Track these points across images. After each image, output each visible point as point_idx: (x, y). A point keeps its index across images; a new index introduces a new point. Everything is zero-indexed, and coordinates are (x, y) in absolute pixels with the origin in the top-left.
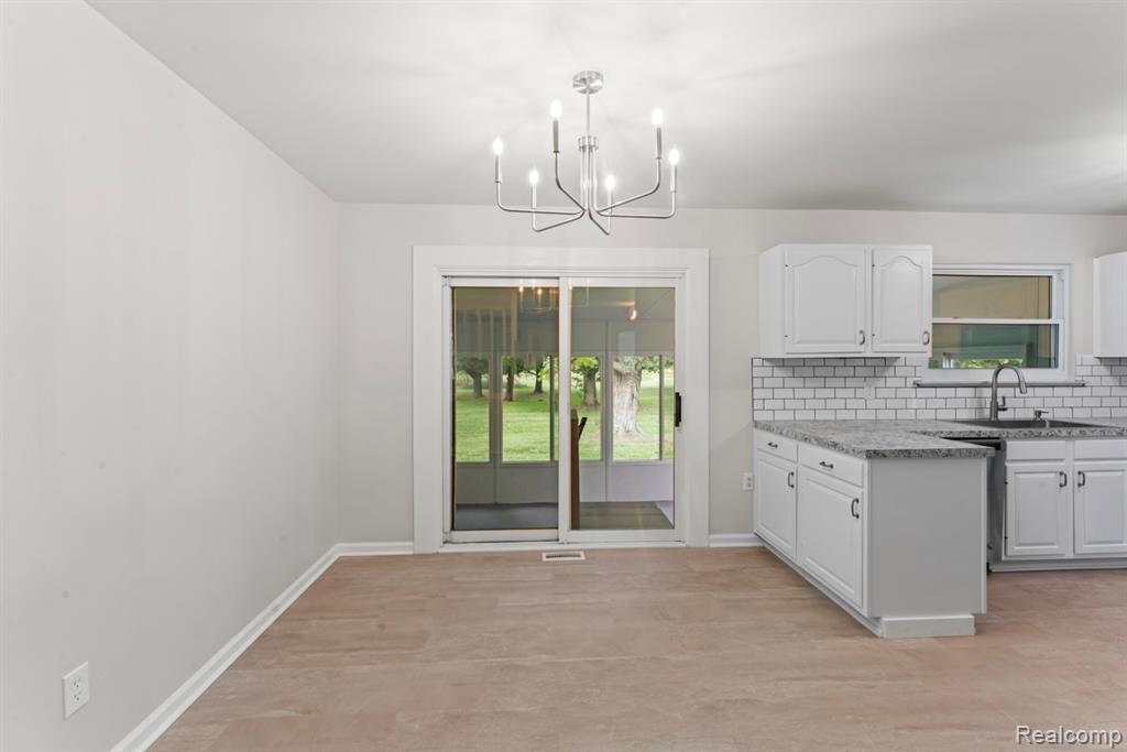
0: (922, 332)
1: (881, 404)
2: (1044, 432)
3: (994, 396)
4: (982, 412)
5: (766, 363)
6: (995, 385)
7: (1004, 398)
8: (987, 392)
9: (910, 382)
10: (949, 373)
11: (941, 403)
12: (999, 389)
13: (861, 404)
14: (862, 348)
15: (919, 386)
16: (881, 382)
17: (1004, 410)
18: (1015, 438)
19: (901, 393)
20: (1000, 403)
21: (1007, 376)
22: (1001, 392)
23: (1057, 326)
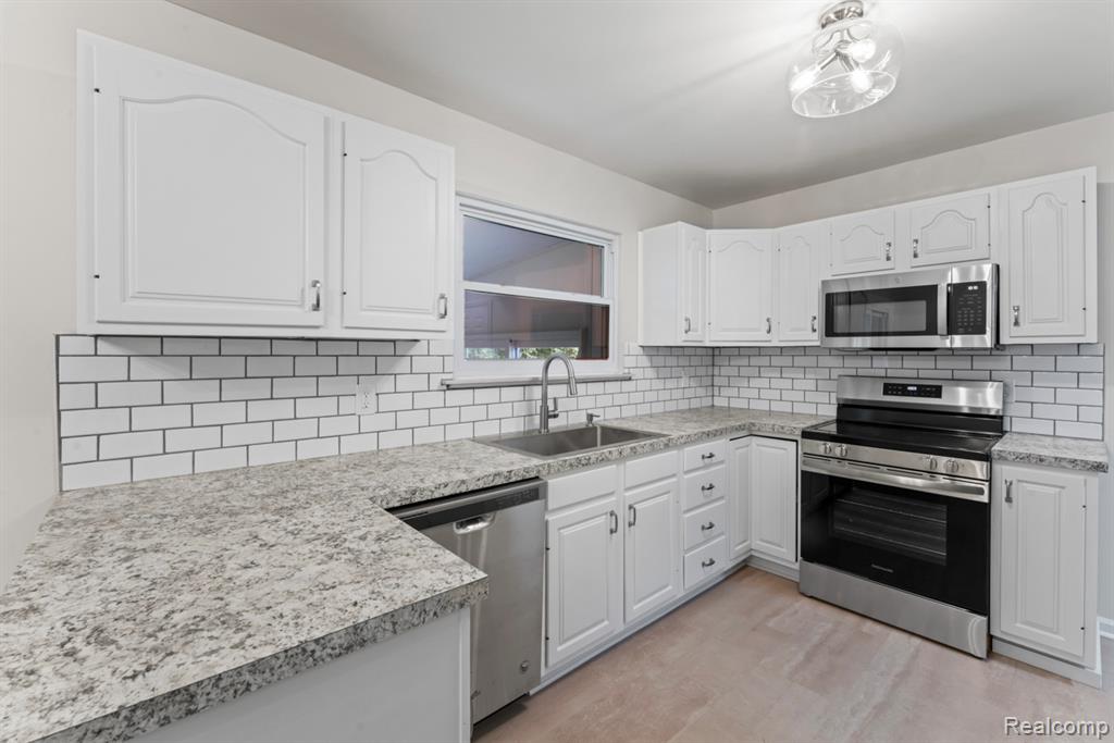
0: (438, 296)
1: (387, 421)
2: (592, 454)
3: (545, 398)
4: (531, 422)
5: (103, 347)
6: (544, 383)
7: (555, 399)
8: (537, 392)
9: (435, 382)
10: (489, 367)
11: (480, 413)
12: (549, 387)
13: (350, 425)
14: (316, 318)
15: (449, 387)
16: (386, 384)
17: (555, 416)
18: (559, 472)
19: (423, 400)
20: (551, 408)
21: (558, 370)
22: (552, 391)
23: (606, 309)
